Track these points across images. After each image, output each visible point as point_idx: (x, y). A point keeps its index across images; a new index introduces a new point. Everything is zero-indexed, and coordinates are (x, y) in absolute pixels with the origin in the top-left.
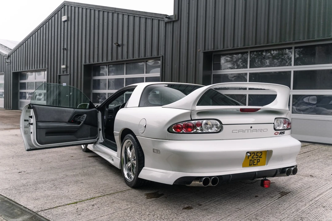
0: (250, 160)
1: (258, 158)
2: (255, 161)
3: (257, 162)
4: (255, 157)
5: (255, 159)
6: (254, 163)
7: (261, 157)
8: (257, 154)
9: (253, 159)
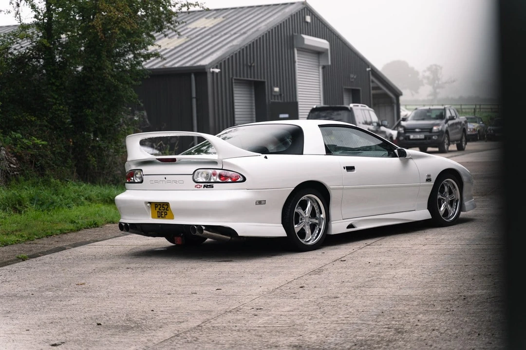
0: (158, 212)
1: (165, 211)
2: (162, 213)
3: (165, 215)
4: (161, 208)
5: (162, 211)
6: (162, 216)
7: (168, 210)
8: (164, 206)
9: (160, 211)
